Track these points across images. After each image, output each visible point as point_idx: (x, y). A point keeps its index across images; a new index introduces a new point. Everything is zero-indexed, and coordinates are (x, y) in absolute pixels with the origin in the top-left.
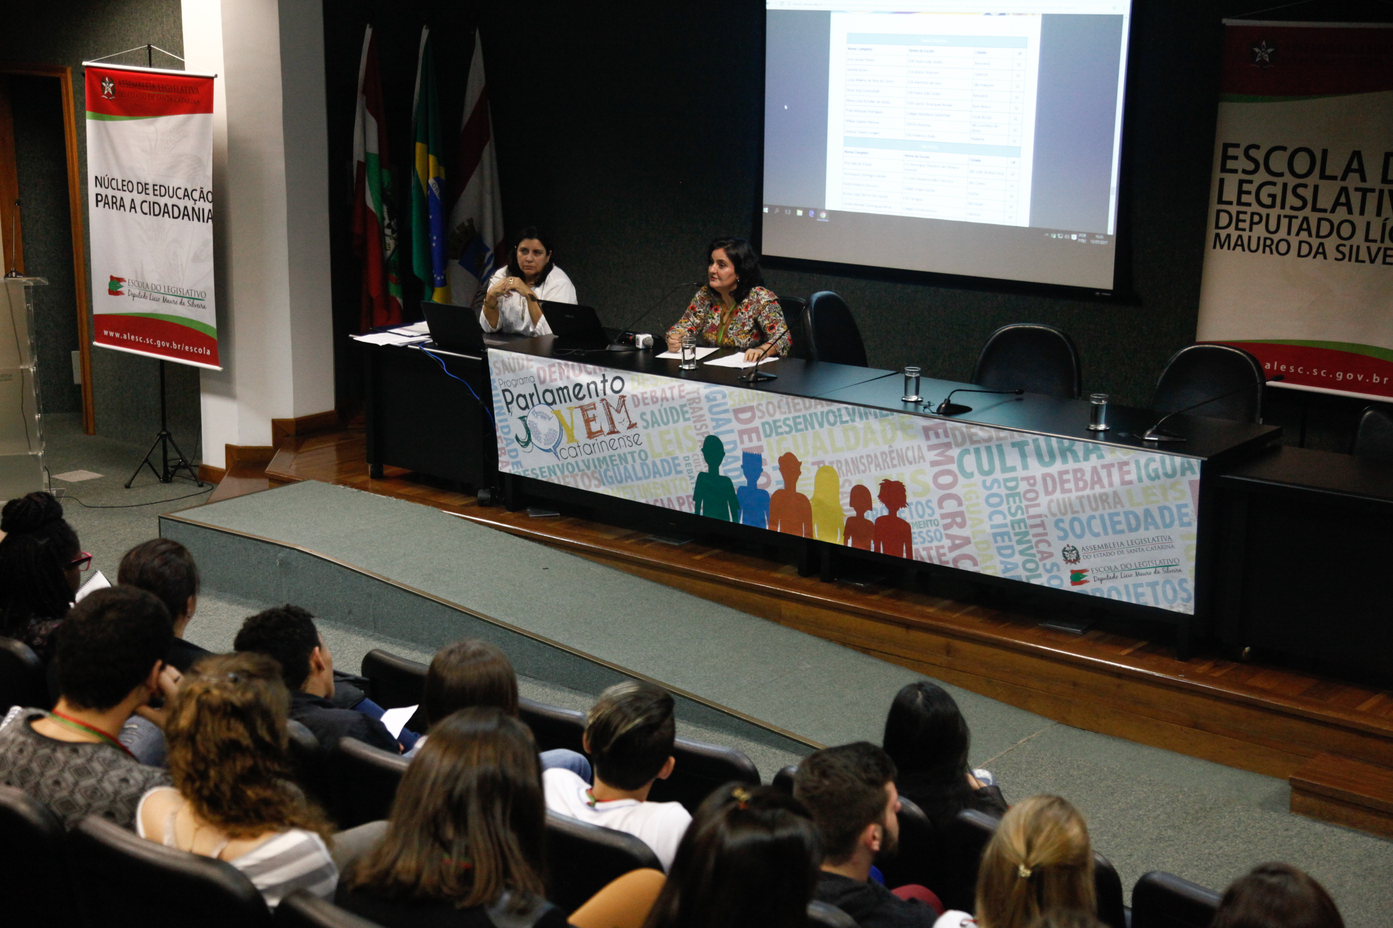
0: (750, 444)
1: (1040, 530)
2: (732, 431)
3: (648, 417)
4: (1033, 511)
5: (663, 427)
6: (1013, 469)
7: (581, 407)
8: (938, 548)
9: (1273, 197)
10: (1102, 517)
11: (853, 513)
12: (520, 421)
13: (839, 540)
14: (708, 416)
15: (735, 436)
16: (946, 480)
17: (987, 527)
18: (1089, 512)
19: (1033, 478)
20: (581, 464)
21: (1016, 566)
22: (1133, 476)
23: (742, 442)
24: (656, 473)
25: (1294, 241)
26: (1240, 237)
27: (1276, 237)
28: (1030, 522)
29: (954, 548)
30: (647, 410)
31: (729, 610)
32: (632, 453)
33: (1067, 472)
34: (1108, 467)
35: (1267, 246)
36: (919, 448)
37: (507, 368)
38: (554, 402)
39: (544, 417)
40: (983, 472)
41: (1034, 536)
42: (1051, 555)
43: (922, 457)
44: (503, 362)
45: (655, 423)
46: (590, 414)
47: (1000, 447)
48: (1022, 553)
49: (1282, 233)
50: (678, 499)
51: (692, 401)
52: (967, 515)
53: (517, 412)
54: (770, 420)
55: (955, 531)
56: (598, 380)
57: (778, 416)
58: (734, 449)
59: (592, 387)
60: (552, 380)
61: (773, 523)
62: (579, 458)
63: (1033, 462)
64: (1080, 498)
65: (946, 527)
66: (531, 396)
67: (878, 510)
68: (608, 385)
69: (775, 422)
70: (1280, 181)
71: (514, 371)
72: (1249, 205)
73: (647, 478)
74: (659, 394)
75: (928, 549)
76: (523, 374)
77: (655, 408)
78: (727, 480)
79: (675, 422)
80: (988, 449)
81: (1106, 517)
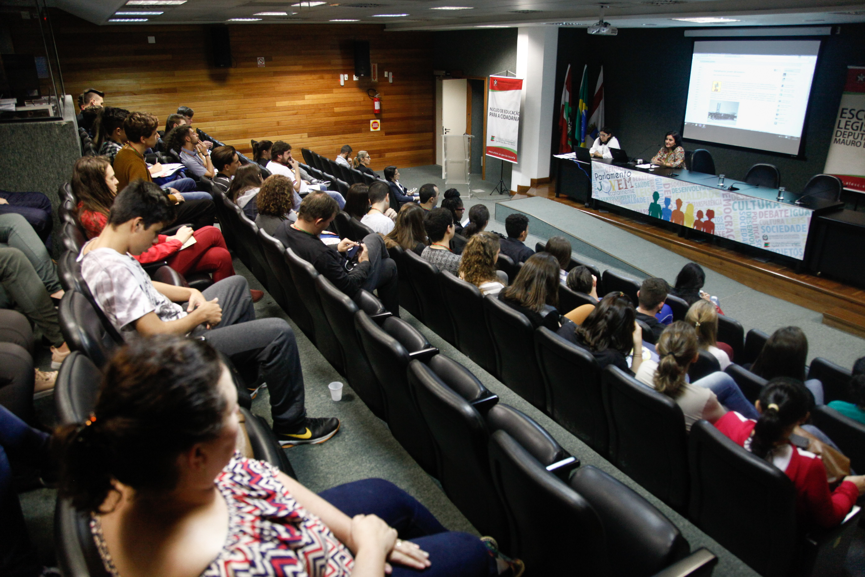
0: (667, 195)
1: (756, 229)
2: (662, 191)
3: (637, 184)
4: (755, 223)
5: (641, 188)
6: (750, 209)
7: (618, 180)
8: (723, 232)
9: (857, 127)
10: (777, 227)
11: (697, 219)
12: (599, 184)
13: (692, 227)
14: (655, 186)
15: (663, 192)
16: (728, 211)
17: (739, 227)
18: (773, 225)
19: (756, 212)
20: (616, 198)
21: (747, 240)
22: (789, 214)
23: (665, 194)
24: (638, 202)
25: (863, 142)
26: (844, 140)
27: (856, 141)
28: (753, 226)
29: (727, 232)
30: (637, 182)
31: (655, 245)
32: (631, 195)
33: (767, 211)
34: (781, 211)
36: (721, 200)
37: (597, 167)
38: (610, 178)
39: (606, 182)
40: (740, 209)
41: (754, 231)
42: (759, 237)
43: (721, 203)
44: (596, 165)
45: (639, 186)
46: (620, 182)
47: (746, 202)
48: (749, 236)
49: (859, 139)
50: (644, 210)
51: (651, 180)
52: (733, 222)
53: (598, 180)
54: (675, 188)
55: (729, 227)
56: (623, 172)
57: (677, 187)
58: (662, 196)
59: (621, 174)
60: (610, 172)
61: (672, 219)
62: (615, 196)
63: (757, 207)
64: (771, 220)
65: (726, 225)
66: (603, 176)
67: (705, 218)
69: (676, 189)
70: (861, 122)
71: (599, 168)
72: (848, 129)
73: (635, 203)
74: (641, 178)
75: (719, 232)
76: (601, 169)
77: (639, 182)
78: (659, 206)
79: (645, 186)
80: (743, 202)
81: (778, 227)
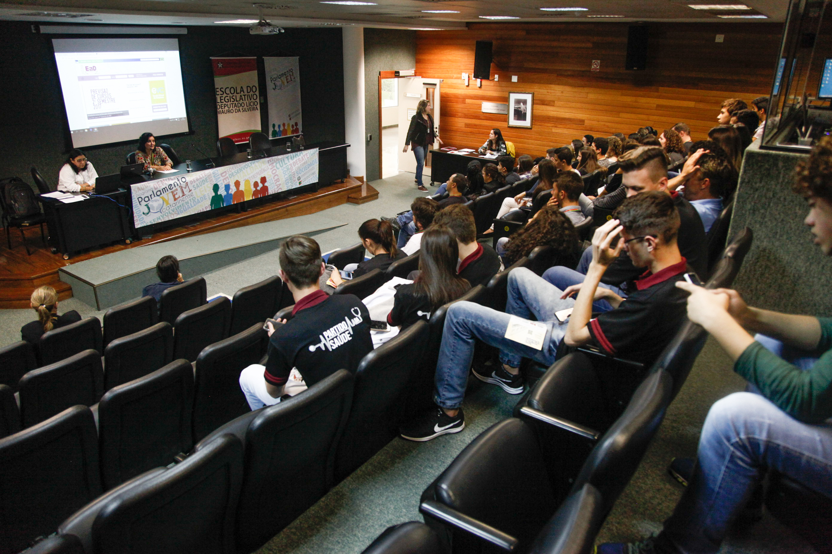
0: (226, 182)
1: (294, 175)
3: (196, 186)
4: (293, 171)
5: (201, 187)
6: (287, 163)
7: (172, 192)
9: (228, 100)
11: (255, 189)
12: (145, 207)
13: (251, 198)
15: (222, 181)
16: (274, 172)
17: (284, 180)
18: (302, 167)
19: (291, 164)
20: (171, 212)
21: (289, 186)
22: (308, 156)
24: (198, 202)
25: (234, 109)
26: (223, 111)
27: (230, 109)
28: (292, 174)
29: (277, 188)
30: (195, 184)
32: (190, 199)
33: (297, 160)
34: (304, 156)
35: (229, 111)
37: (139, 189)
38: (161, 194)
39: (156, 201)
40: (281, 167)
41: (293, 177)
42: (295, 180)
43: (268, 168)
44: (136, 188)
45: (198, 187)
46: (176, 192)
47: (284, 160)
48: (291, 182)
50: (205, 208)
51: (209, 176)
52: (280, 178)
53: (143, 203)
54: (231, 173)
55: (277, 183)
56: (176, 181)
57: (233, 171)
59: (176, 184)
60: (160, 187)
61: (234, 201)
62: (171, 209)
63: (290, 160)
64: (300, 165)
66: (151, 196)
67: (261, 185)
68: (180, 181)
70: (229, 96)
71: (143, 189)
72: (223, 102)
73: (195, 205)
74: (198, 178)
75: (273, 190)
76: (147, 189)
77: (197, 182)
78: (221, 195)
79: (204, 184)
80: (281, 161)
81: (305, 167)
